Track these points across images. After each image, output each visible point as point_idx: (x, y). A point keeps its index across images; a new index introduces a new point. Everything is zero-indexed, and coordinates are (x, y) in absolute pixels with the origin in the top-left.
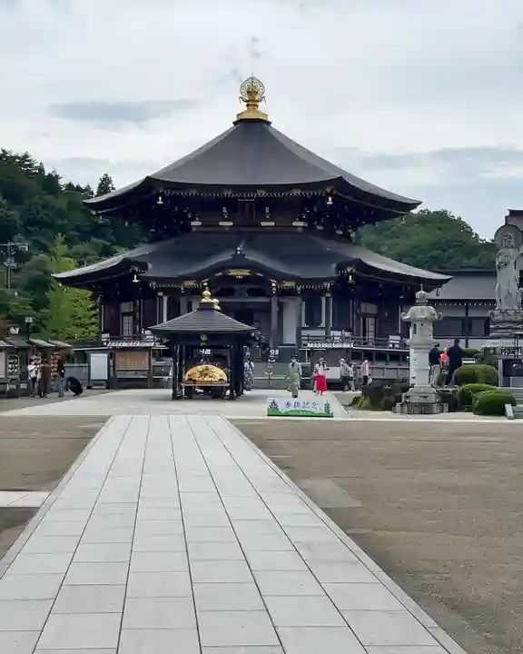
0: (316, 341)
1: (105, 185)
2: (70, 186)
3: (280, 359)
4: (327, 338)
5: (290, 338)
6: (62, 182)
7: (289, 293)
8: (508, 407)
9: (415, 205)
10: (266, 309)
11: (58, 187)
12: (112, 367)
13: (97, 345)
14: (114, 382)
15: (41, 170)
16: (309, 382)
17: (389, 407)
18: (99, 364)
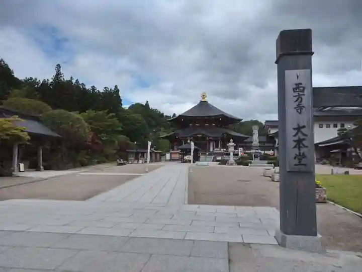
0: (217, 150)
1: (174, 115)
2: (166, 116)
3: (209, 155)
4: (220, 150)
5: (211, 150)
6: (165, 115)
7: (211, 140)
8: (249, 164)
9: (241, 120)
10: (206, 144)
11: (164, 116)
12: (171, 157)
13: (168, 152)
14: (171, 160)
15: (160, 112)
16: (215, 160)
17: (225, 164)
18: (168, 156)
